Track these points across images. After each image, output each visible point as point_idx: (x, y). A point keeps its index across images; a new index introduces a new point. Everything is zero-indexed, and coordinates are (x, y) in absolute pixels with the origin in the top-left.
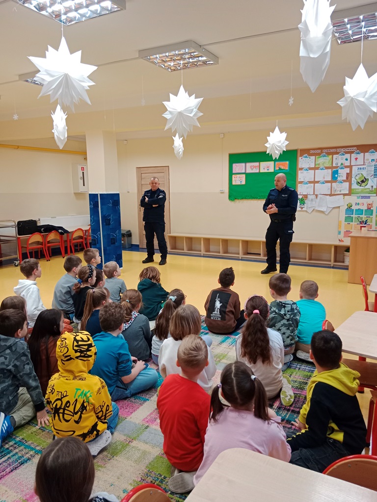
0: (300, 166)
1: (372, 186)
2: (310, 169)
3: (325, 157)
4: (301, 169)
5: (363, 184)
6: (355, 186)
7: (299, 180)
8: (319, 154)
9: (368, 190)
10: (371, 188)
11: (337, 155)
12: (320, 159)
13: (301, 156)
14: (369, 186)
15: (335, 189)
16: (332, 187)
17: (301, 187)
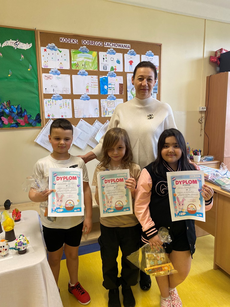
0: (43, 65)
2: (63, 72)
3: (86, 54)
4: (47, 71)
7: (44, 92)
8: (75, 47)
11: (105, 53)
12: (78, 55)
13: (43, 45)
15: (106, 110)
16: (101, 105)
17: (50, 105)
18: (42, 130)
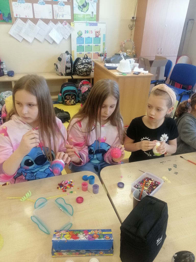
1: (93, 13)
5: (85, 9)
6: (77, 11)
9: (89, 17)
10: (91, 14)
14: (89, 12)
15: (57, 13)
16: (54, 10)
17: (17, 7)
18: (13, 26)
